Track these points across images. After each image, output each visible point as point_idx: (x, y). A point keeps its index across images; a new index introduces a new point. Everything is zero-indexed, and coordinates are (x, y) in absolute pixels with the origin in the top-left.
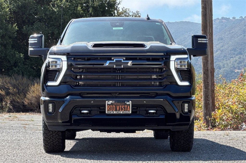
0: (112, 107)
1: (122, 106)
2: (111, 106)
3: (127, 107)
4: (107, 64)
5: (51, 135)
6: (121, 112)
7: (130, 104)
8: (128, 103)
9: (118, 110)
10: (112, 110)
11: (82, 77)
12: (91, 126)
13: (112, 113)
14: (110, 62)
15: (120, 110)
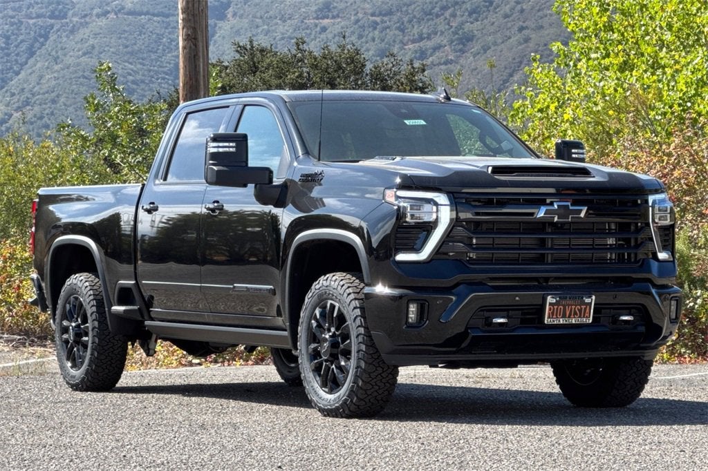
0: (557, 309)
1: (576, 306)
2: (556, 307)
3: (585, 309)
4: (541, 213)
5: (379, 376)
6: (574, 319)
7: (591, 303)
8: (588, 300)
9: (567, 316)
10: (556, 315)
11: (472, 241)
12: (495, 353)
13: (555, 323)
14: (547, 210)
15: (572, 316)
